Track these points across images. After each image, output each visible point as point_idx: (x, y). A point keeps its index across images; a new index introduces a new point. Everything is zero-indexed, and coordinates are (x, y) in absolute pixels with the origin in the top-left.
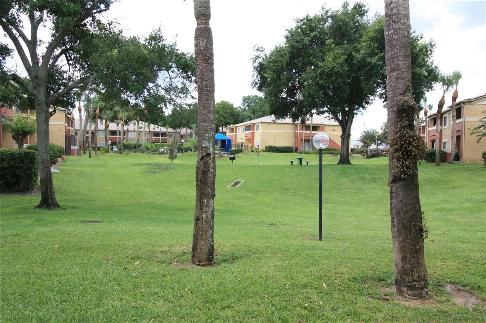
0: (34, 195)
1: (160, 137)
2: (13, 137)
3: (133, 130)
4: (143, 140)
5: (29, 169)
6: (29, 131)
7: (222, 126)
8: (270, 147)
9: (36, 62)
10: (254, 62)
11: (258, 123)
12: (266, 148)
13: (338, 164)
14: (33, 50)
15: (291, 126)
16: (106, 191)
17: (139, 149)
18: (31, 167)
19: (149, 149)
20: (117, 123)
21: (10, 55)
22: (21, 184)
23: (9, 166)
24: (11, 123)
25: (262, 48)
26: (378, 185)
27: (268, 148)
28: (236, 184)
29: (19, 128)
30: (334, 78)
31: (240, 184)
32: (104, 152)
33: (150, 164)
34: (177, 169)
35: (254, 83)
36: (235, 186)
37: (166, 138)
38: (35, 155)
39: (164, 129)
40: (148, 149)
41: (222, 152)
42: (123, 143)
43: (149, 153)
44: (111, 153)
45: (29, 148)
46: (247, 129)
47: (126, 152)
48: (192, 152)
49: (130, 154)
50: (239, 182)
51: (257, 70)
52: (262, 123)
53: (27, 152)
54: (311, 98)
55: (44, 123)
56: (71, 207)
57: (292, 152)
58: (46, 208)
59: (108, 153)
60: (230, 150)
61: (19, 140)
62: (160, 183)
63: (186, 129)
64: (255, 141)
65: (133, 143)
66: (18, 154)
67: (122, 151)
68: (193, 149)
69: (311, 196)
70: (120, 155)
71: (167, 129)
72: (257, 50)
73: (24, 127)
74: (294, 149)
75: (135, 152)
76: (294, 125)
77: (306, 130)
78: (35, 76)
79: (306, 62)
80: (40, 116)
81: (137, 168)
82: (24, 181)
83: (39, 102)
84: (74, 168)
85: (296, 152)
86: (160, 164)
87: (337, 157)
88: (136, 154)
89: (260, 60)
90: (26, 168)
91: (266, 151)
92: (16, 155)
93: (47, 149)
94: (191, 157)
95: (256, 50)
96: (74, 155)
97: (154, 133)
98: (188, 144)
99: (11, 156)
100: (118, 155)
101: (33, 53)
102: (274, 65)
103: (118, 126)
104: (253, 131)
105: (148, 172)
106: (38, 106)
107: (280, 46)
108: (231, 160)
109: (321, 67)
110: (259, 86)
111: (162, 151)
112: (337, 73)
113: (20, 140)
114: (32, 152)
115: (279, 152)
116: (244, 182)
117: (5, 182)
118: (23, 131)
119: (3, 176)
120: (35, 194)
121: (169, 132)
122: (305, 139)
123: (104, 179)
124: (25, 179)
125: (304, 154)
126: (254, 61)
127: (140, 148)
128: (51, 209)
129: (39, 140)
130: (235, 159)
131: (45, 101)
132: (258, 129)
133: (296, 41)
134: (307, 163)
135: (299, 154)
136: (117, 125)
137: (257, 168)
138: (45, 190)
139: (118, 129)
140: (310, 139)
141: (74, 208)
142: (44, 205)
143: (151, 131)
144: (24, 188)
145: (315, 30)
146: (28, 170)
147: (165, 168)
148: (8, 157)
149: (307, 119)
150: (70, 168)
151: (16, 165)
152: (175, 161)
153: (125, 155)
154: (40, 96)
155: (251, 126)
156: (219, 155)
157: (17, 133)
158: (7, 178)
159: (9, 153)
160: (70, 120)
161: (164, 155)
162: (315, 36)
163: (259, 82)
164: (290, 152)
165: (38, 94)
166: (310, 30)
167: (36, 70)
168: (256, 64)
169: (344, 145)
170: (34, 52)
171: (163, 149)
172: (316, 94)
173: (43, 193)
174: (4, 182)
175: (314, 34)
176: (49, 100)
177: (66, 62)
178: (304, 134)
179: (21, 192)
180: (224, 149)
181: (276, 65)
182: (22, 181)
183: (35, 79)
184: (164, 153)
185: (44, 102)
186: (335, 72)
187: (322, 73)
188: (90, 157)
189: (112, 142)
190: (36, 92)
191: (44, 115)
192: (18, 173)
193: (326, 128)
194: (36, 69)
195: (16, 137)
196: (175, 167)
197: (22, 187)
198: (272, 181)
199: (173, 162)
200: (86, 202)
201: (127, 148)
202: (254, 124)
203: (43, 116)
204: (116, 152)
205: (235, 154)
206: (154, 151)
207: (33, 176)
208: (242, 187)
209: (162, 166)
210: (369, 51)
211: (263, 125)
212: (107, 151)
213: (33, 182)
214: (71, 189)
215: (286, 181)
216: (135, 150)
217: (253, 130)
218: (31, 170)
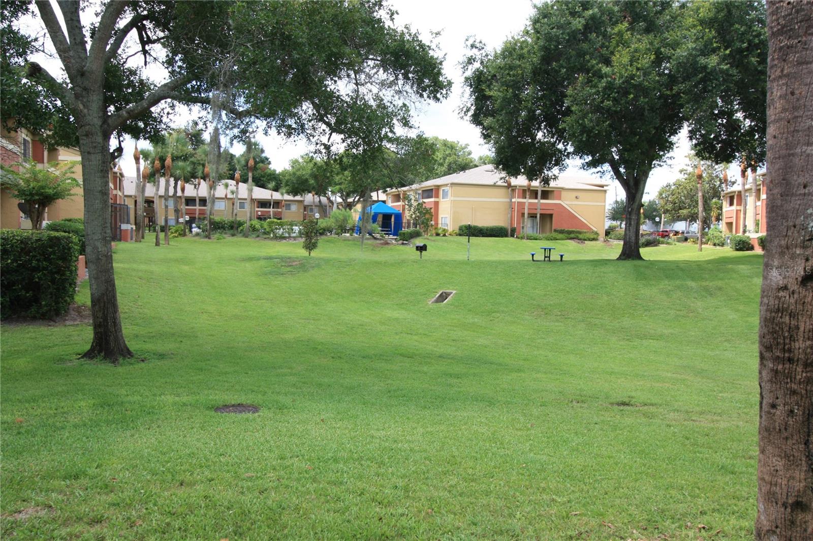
0: (71, 325)
1: (271, 210)
2: (21, 207)
3: (224, 197)
4: (245, 215)
5: (59, 271)
6: (54, 195)
7: (377, 190)
8: (469, 228)
9: (78, 40)
10: (465, 69)
11: (446, 185)
12: (461, 228)
13: (619, 259)
14: (72, 13)
15: (503, 191)
16: (206, 312)
17: (239, 230)
18: (62, 267)
19: (258, 230)
20: (195, 185)
21: (27, 10)
22: (43, 303)
23: (17, 266)
24: (18, 180)
25: (481, 42)
26: (721, 301)
27: (464, 228)
28: (443, 297)
29: (34, 188)
30: (632, 96)
31: (450, 297)
32: (176, 235)
33: (270, 258)
34: (323, 267)
35: (465, 109)
36: (443, 302)
37: (280, 210)
38: (72, 242)
39: (277, 196)
40: (254, 229)
41: (387, 237)
42: (210, 219)
43: (258, 236)
44: (189, 238)
45: (53, 228)
46: (425, 195)
47: (217, 235)
48: (333, 236)
49: (224, 238)
50: (447, 295)
51: (471, 86)
52: (453, 184)
53: (55, 236)
54: (585, 135)
55: (99, 174)
56: (154, 354)
57: (506, 236)
58: (105, 358)
59: (184, 236)
60: (400, 232)
61: (33, 212)
62: (299, 295)
63: (313, 196)
64: (440, 216)
65: (227, 218)
66: (37, 241)
67: (209, 234)
68: (334, 231)
69: (597, 321)
70: (206, 240)
71: (282, 194)
72: (473, 46)
73: (43, 187)
74: (510, 230)
75: (233, 235)
76: (510, 189)
77: (530, 198)
78: (78, 71)
79: (575, 66)
80: (90, 160)
81: (248, 265)
82: (49, 296)
83: (87, 127)
84: (135, 266)
85: (512, 236)
86: (290, 258)
87: (585, 245)
88: (235, 239)
89: (477, 65)
90: (54, 270)
91: (460, 235)
92: (32, 243)
93: (105, 233)
94: (332, 245)
95: (469, 45)
96: (126, 240)
97: (258, 202)
98: (327, 222)
99: (23, 246)
100: (202, 240)
101: (72, 20)
102: (508, 74)
103: (198, 189)
104: (437, 200)
105: (271, 273)
106: (85, 138)
107: (513, 38)
108: (418, 252)
109: (606, 76)
110: (473, 115)
111: (280, 233)
112: (639, 88)
113: (36, 212)
114: (64, 237)
115: (483, 236)
116: (456, 294)
117: (10, 299)
118: (42, 194)
119: (7, 287)
120: (72, 323)
121: (285, 201)
122: (529, 214)
123: (194, 287)
124: (51, 294)
125: (527, 239)
126: (464, 67)
127: (241, 228)
128: (114, 361)
129: (88, 212)
130: (426, 250)
131: (101, 126)
132: (445, 195)
133: (557, 26)
134: (562, 256)
135: (519, 240)
136: (195, 187)
137: (472, 266)
138: (102, 320)
139: (197, 194)
140: (536, 214)
141: (161, 356)
142: (100, 352)
143: (253, 198)
144: (50, 310)
145: (592, 6)
146: (57, 273)
147: (302, 266)
148: (17, 247)
149: (553, 177)
150: (126, 266)
151: (34, 263)
152: (314, 253)
153: (215, 240)
154: (89, 115)
155: (432, 189)
156: (382, 241)
157: (28, 198)
158: (15, 289)
159: (19, 238)
160: (117, 177)
161: (285, 241)
162: (593, 17)
163: (473, 108)
164: (502, 237)
165: (86, 111)
166: (582, 6)
167: (80, 57)
168: (469, 73)
169: (630, 224)
170: (74, 18)
171: (282, 230)
172: (597, 128)
173: (96, 327)
174: (8, 299)
175: (591, 12)
176: (108, 125)
177: (140, 48)
178: (527, 204)
179: (43, 319)
180: (387, 231)
181: (511, 73)
182: (46, 296)
183: (79, 77)
184: (285, 238)
185: (99, 129)
186: (635, 86)
187: (610, 87)
188: (157, 244)
189: (190, 217)
190: (81, 107)
191: (99, 157)
192: (37, 280)
193: (564, 194)
194: (79, 55)
195: (28, 206)
196: (318, 264)
197: (45, 308)
198: (509, 292)
199: (311, 255)
200: (179, 340)
201: (217, 227)
202: (438, 187)
203: (96, 159)
204: (197, 234)
205: (410, 239)
206: (265, 233)
207: (67, 285)
208: (457, 304)
209: (294, 261)
210: (700, 45)
211: (454, 188)
212: (182, 232)
213: (67, 298)
214: (141, 311)
215: (537, 291)
216: (232, 231)
217: (437, 196)
218: (64, 274)
